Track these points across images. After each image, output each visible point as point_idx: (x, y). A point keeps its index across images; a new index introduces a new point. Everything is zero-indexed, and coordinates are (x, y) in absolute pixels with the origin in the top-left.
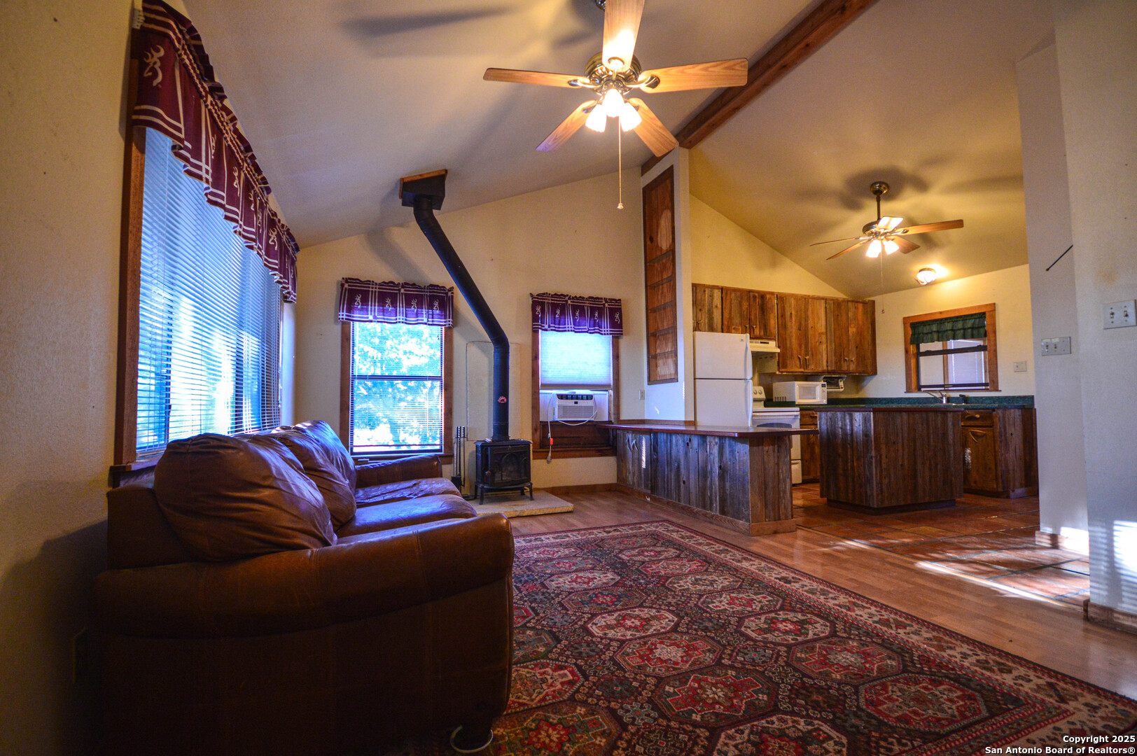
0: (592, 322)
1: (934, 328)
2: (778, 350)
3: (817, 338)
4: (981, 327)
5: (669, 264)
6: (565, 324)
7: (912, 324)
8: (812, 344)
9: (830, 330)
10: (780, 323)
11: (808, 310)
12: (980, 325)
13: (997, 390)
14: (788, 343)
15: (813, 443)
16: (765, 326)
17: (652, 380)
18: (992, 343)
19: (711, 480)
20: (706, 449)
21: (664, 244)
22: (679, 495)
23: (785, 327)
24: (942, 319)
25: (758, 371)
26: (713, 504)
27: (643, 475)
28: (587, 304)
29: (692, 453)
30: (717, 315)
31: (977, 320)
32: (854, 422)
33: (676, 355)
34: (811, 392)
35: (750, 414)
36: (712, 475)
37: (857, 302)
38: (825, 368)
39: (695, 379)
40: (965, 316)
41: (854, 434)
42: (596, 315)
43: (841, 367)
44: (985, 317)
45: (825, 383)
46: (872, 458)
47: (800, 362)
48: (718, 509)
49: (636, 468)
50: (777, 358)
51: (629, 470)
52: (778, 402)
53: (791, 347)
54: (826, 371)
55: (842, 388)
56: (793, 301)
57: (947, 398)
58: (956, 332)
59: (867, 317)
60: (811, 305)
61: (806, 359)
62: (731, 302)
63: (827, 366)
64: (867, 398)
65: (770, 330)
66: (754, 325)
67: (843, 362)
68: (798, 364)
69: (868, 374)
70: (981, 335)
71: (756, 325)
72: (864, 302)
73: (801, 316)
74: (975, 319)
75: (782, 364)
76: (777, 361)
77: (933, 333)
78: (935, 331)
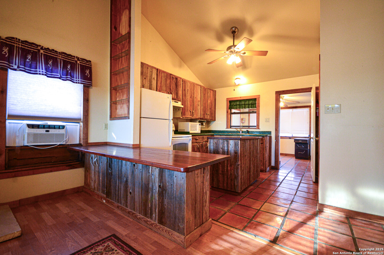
0: (65, 72)
1: (238, 103)
2: (183, 106)
3: (197, 103)
5: (126, 44)
6: (36, 68)
7: (230, 101)
8: (195, 105)
9: (202, 100)
10: (183, 93)
11: (194, 89)
12: (254, 103)
13: (259, 129)
14: (186, 104)
16: (177, 94)
17: (113, 117)
18: (258, 110)
19: (152, 195)
20: (149, 170)
21: (123, 31)
22: (126, 202)
23: (185, 96)
24: (241, 100)
26: (153, 214)
27: (101, 184)
28: (60, 57)
29: (137, 172)
30: (154, 83)
31: (253, 101)
32: (229, 145)
33: (129, 101)
34: (194, 128)
35: (171, 138)
36: (152, 192)
37: (211, 90)
38: (200, 117)
39: (140, 118)
40: (249, 99)
41: (229, 152)
42: (69, 67)
43: (205, 117)
44: (256, 100)
45: (200, 123)
46: (238, 165)
48: (157, 219)
49: (97, 177)
50: (181, 110)
51: (92, 178)
52: (181, 132)
53: (187, 106)
54: (200, 118)
55: (204, 126)
56: (189, 84)
57: (242, 131)
58: (246, 105)
59: (214, 97)
60: (195, 88)
61: (193, 112)
62: (162, 78)
63: (200, 116)
64: (212, 130)
65: (179, 96)
66: (172, 92)
67: (205, 115)
68: (190, 114)
69: (213, 120)
70: (254, 107)
71: (173, 92)
72: (213, 91)
73: (192, 91)
74: (253, 100)
75: (183, 113)
76: (181, 111)
77: (237, 105)
78: (238, 105)
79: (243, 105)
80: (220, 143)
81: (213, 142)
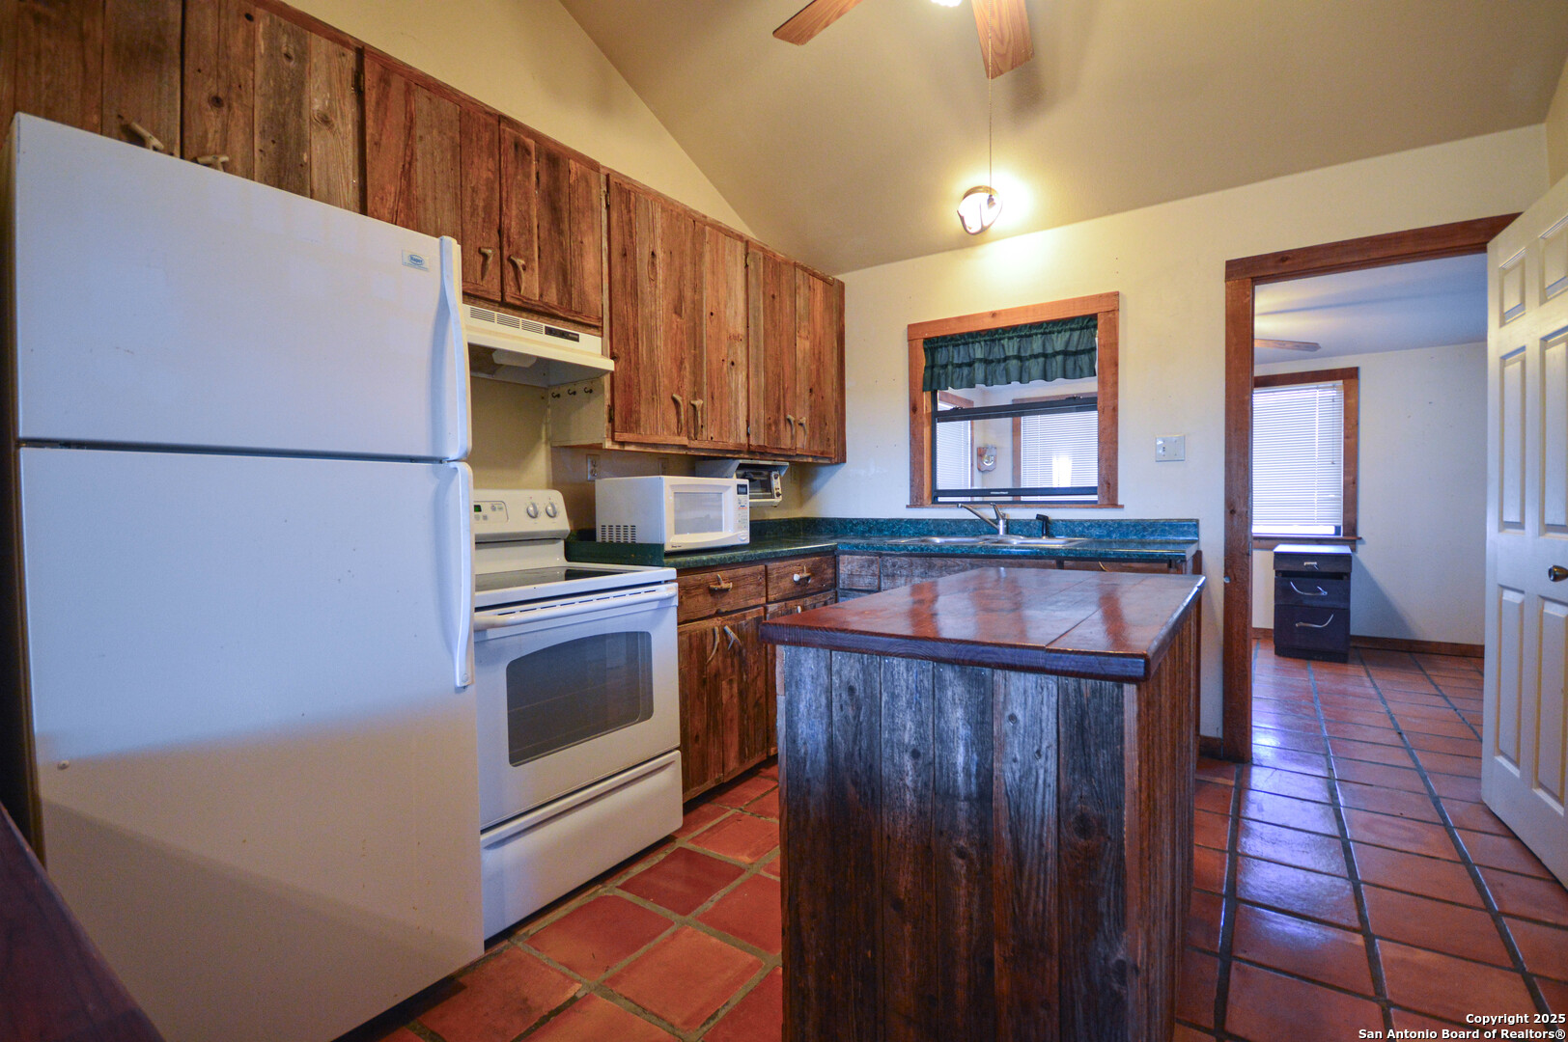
1: (979, 351)
2: (615, 367)
3: (724, 351)
4: (1083, 352)
7: (928, 341)
8: (710, 362)
9: (756, 333)
10: (617, 275)
11: (701, 255)
12: (1081, 348)
13: (1113, 504)
14: (643, 349)
15: (717, 675)
16: (565, 275)
18: (1109, 390)
23: (634, 293)
24: (996, 330)
25: (548, 440)
31: (1076, 334)
34: (706, 509)
37: (814, 275)
38: (743, 440)
40: (1048, 323)
43: (778, 439)
44: (1095, 327)
45: (746, 482)
47: (678, 413)
50: (608, 395)
52: (611, 544)
53: (653, 364)
54: (745, 449)
55: (778, 495)
56: (658, 215)
57: (1008, 522)
58: (1027, 363)
59: (831, 318)
60: (707, 248)
61: (694, 406)
62: (418, 132)
63: (748, 435)
64: (823, 519)
65: (582, 292)
66: (518, 255)
67: (782, 425)
68: (674, 420)
69: (830, 459)
70: (1081, 370)
71: (528, 260)
72: (824, 280)
73: (681, 268)
74: (1072, 330)
75: (623, 417)
76: (608, 402)
77: (970, 364)
78: (980, 360)
79: (1014, 364)
80: (894, 697)
81: (824, 679)
